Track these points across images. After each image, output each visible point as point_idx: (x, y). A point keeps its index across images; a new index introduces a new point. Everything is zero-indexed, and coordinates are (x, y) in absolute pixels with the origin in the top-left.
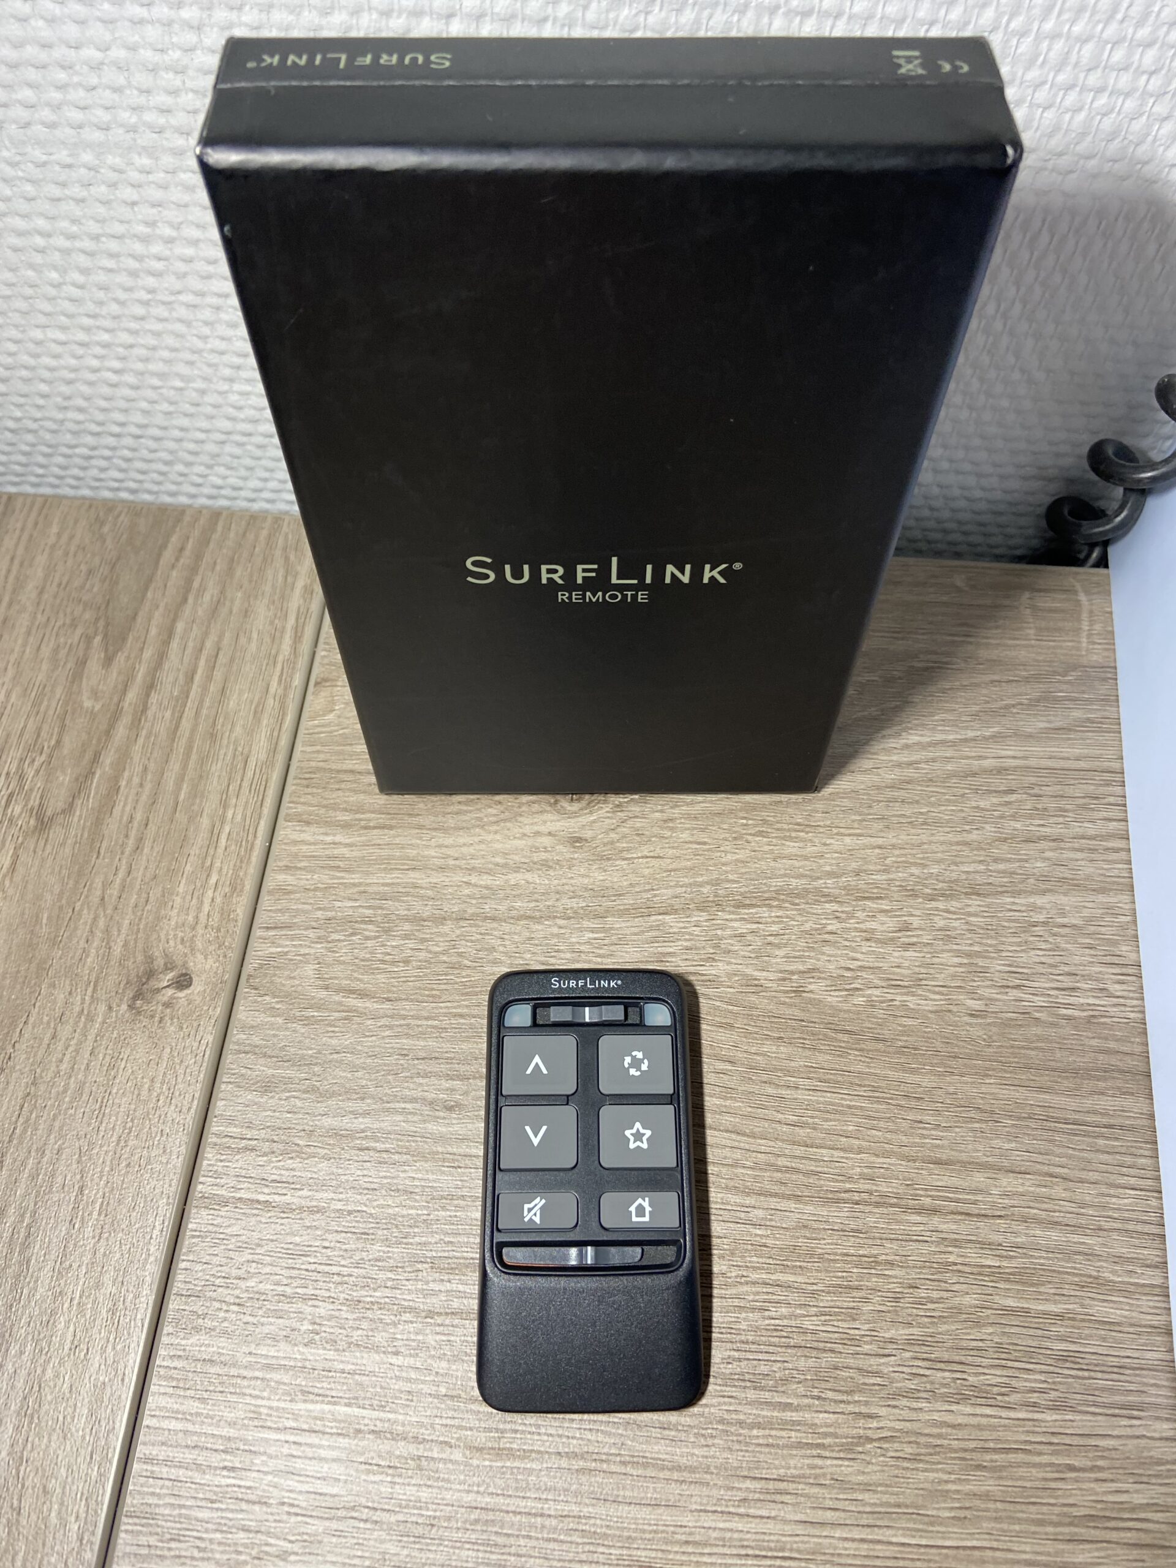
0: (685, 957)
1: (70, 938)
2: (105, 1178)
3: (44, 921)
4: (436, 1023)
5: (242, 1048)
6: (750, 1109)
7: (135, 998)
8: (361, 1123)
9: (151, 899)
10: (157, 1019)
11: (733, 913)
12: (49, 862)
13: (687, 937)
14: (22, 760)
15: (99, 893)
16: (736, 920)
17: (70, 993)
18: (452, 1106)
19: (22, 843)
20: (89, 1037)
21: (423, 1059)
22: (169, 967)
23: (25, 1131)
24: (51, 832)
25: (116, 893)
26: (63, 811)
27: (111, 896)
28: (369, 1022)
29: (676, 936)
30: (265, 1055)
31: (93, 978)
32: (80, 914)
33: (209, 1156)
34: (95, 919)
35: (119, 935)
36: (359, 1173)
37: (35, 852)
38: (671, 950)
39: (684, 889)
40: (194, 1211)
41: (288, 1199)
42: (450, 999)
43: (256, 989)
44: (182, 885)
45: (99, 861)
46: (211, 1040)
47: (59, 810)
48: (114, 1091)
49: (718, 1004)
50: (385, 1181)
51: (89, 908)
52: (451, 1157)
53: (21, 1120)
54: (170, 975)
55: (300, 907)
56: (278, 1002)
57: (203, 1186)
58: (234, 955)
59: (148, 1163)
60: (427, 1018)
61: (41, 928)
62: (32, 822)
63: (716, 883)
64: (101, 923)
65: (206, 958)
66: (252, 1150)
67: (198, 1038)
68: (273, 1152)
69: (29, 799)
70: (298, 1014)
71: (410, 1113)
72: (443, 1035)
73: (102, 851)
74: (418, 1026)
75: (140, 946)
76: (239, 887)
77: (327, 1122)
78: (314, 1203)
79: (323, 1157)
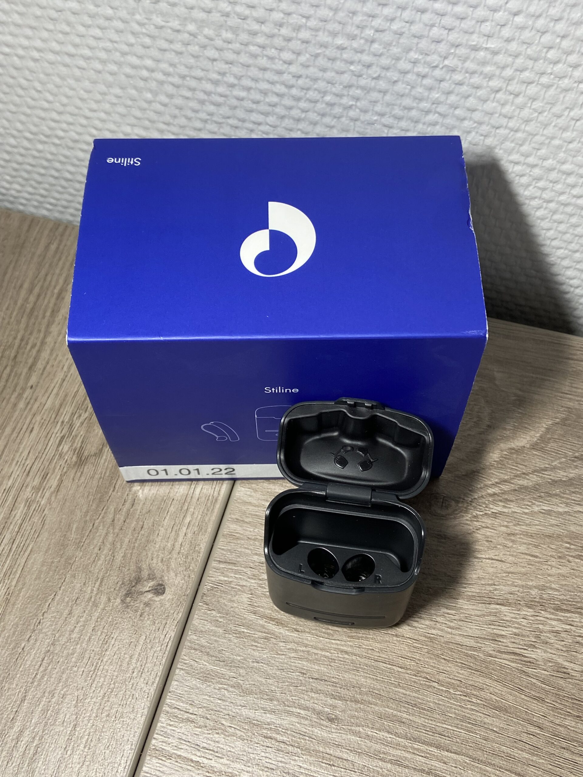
0: (513, 640)
1: (89, 544)
2: (91, 722)
3: (74, 529)
4: (328, 654)
5: (193, 645)
6: (551, 767)
7: (127, 595)
8: (269, 718)
9: (145, 526)
10: (139, 613)
11: (553, 614)
12: (81, 489)
13: (516, 625)
14: (73, 414)
15: (111, 516)
16: (554, 620)
17: (84, 584)
18: (333, 719)
19: (66, 472)
20: (93, 618)
21: (316, 679)
22: (151, 577)
23: (42, 677)
24: (86, 467)
25: (122, 518)
26: (95, 455)
27: (119, 520)
28: (282, 644)
29: (508, 623)
30: (208, 654)
31: (100, 576)
32: (97, 529)
33: (162, 721)
34: (107, 534)
35: (121, 548)
36: (263, 754)
37: (73, 480)
38: (503, 633)
39: (517, 589)
40: (148, 758)
41: (212, 763)
42: (340, 638)
43: (207, 605)
44: (166, 520)
45: (114, 493)
46: (173, 635)
47: (92, 453)
48: (105, 660)
49: (534, 681)
50: (280, 764)
51: (104, 526)
52: (329, 756)
53: (42, 669)
54: (151, 584)
55: (243, 550)
56: (220, 617)
57: (155, 742)
58: (194, 577)
59: (122, 717)
60: (322, 650)
61: (71, 534)
62: (74, 459)
63: (542, 588)
64: (110, 538)
65: (176, 576)
66: (192, 722)
67: (165, 632)
68: (206, 727)
69: (74, 442)
70: (233, 628)
71: (303, 718)
72: (332, 664)
73: (117, 487)
74: (315, 654)
75: (134, 559)
76: (204, 528)
77: (245, 712)
78: (230, 771)
79: (240, 737)
